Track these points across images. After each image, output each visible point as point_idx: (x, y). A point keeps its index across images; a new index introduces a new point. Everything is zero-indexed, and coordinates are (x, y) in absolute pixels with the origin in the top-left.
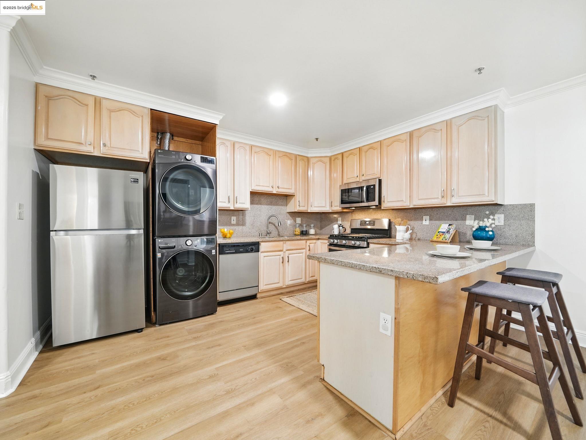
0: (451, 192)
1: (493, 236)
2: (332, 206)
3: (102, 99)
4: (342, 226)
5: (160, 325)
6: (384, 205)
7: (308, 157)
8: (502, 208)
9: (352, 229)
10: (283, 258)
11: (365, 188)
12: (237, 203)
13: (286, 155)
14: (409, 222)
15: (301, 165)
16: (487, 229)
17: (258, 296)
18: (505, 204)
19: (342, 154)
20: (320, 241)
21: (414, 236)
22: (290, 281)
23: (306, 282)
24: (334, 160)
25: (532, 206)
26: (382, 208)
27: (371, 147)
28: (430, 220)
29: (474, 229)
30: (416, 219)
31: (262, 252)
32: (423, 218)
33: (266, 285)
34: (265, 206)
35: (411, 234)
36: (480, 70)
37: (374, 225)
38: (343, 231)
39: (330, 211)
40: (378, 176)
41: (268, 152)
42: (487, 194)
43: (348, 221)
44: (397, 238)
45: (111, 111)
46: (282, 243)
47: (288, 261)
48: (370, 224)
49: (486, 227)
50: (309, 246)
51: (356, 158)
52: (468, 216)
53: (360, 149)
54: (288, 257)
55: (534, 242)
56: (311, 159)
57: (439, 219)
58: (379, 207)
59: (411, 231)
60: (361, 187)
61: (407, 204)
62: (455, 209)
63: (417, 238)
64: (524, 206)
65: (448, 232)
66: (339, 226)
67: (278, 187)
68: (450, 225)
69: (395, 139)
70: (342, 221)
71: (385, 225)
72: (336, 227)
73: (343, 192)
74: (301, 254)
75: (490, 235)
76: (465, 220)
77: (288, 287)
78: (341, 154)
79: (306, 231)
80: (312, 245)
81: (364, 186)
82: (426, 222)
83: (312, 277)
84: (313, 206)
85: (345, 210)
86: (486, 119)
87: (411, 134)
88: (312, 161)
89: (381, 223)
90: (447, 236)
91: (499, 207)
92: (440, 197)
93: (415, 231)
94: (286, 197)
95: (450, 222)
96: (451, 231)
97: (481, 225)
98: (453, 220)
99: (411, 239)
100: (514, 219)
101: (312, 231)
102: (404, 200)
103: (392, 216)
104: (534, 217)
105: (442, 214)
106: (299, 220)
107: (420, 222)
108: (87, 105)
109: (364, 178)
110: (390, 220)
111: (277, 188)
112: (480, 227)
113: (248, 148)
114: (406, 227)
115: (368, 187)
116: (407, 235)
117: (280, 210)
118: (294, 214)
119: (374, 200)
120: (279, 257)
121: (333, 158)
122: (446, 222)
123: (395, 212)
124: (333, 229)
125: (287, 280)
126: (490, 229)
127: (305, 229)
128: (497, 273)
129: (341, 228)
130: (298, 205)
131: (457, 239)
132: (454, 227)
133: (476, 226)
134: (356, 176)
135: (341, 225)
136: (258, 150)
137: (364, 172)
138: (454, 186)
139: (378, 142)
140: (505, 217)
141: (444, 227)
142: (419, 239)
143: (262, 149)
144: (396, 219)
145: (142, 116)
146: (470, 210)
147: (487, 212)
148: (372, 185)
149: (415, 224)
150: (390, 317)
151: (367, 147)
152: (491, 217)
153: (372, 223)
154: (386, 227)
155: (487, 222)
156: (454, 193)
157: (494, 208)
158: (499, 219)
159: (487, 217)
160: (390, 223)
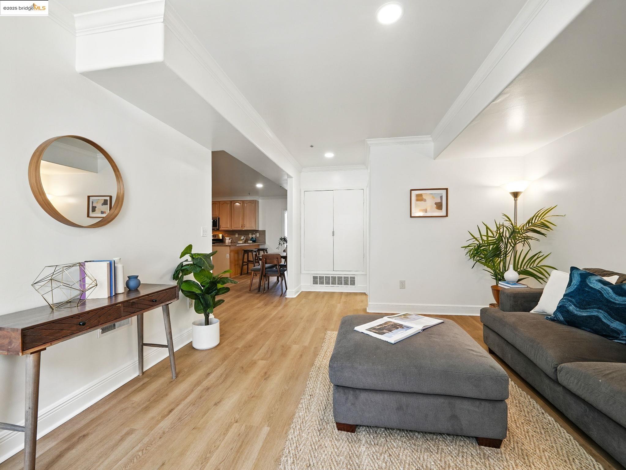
6: (221, 229)
8: (258, 231)
14: (230, 236)
21: (232, 242)
25: (265, 231)
28: (238, 235)
30: (233, 235)
32: (235, 234)
37: (215, 237)
40: (218, 216)
42: (253, 227)
44: (226, 243)
52: (250, 234)
57: (241, 235)
58: (218, 230)
59: (231, 239)
61: (230, 229)
62: (246, 231)
64: (263, 231)
65: (244, 239)
69: (225, 202)
75: (254, 239)
82: (236, 236)
87: (232, 201)
89: (219, 236)
93: (233, 239)
98: (245, 235)
99: (231, 242)
100: (261, 234)
102: (229, 227)
105: (242, 233)
110: (223, 235)
114: (229, 238)
116: (230, 241)
119: (217, 226)
122: (243, 236)
123: (224, 232)
131: (246, 241)
132: (245, 237)
133: (251, 237)
138: (245, 224)
139: (218, 201)
142: (234, 242)
144: (225, 234)
146: (250, 232)
148: (216, 220)
149: (233, 237)
154: (221, 238)
155: (254, 236)
156: (245, 226)
157: (256, 231)
158: (258, 235)
159: (254, 234)
160: (223, 236)
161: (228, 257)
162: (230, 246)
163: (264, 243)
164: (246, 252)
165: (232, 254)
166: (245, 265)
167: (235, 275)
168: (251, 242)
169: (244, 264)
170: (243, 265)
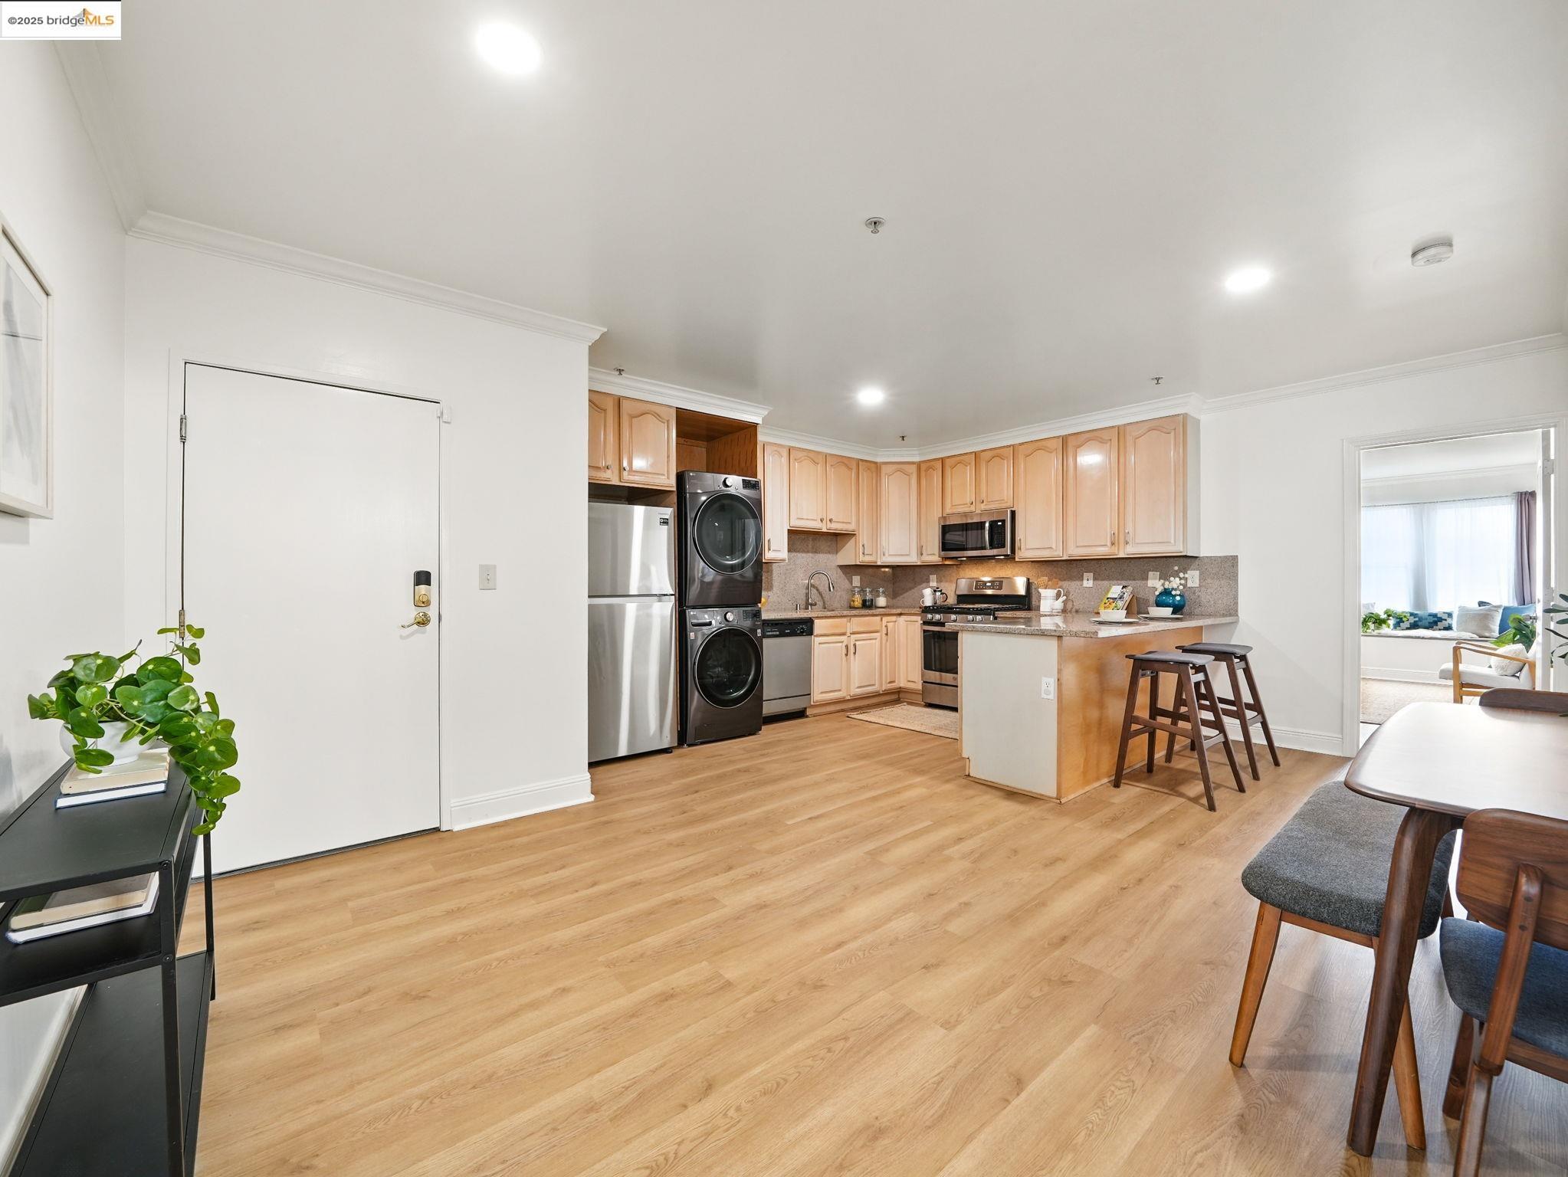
0: (1125, 537)
1: (1182, 603)
2: (922, 554)
3: (621, 399)
4: (941, 591)
5: (690, 745)
6: (1021, 554)
7: (876, 463)
8: (1197, 562)
9: (959, 596)
10: (847, 646)
11: (987, 525)
12: (769, 549)
13: (844, 461)
14: (1060, 583)
15: (864, 476)
16: (1173, 593)
17: (808, 712)
18: (1202, 555)
19: (943, 460)
20: (903, 619)
21: (1069, 606)
22: (858, 687)
23: (881, 692)
24: (926, 470)
25: (1235, 558)
26: (1017, 559)
27: (997, 454)
28: (1094, 580)
29: (1157, 593)
30: (1071, 578)
31: (817, 636)
32: (1082, 576)
33: (822, 693)
34: (804, 555)
35: (1065, 602)
36: (1158, 379)
37: (1000, 588)
38: (942, 600)
39: (919, 564)
40: (1010, 504)
41: (814, 457)
42: (1172, 541)
43: (951, 581)
44: (1042, 609)
45: (632, 417)
46: (845, 620)
47: (855, 653)
48: (992, 587)
49: (1173, 589)
50: (886, 626)
51: (969, 472)
52: (1151, 574)
53: (976, 454)
54: (855, 645)
55: (1237, 611)
56: (883, 467)
57: (1109, 578)
58: (1010, 558)
59: (1065, 597)
60: (981, 522)
61: (1058, 553)
62: (1132, 562)
63: (1074, 610)
64: (1226, 559)
65: (1121, 598)
66: (935, 591)
67: (831, 520)
68: (1124, 587)
69: (1038, 446)
70: (939, 581)
71: (1020, 587)
72: (928, 592)
73: (946, 529)
74: (874, 641)
75: (1178, 601)
76: (1147, 579)
77: (854, 699)
78: (940, 461)
79: (872, 600)
80: (890, 625)
81: (985, 522)
82: (1088, 583)
83: (890, 682)
84: (887, 554)
85: (947, 563)
86: (1173, 433)
87: (1065, 440)
88: (885, 469)
89: (1013, 585)
90: (1120, 603)
91: (1193, 560)
92: (1109, 544)
93: (1071, 597)
94: (836, 539)
95: (1124, 583)
96: (1125, 596)
97: (1166, 587)
98: (1130, 580)
99: (1064, 611)
100: (1213, 578)
101: (882, 601)
102: (1054, 547)
103: (1032, 573)
104: (1237, 575)
105: (1113, 570)
106: (856, 580)
107: (1078, 583)
108: (605, 410)
109: (983, 507)
110: (1028, 579)
111: (828, 522)
112: (1165, 589)
113: (785, 453)
114: (1056, 591)
115: (993, 524)
116: (1059, 604)
117: (825, 561)
118: (849, 570)
119: (1003, 546)
120: (841, 644)
121: (923, 467)
122: (1119, 582)
123: (1037, 565)
124: (923, 596)
125: (852, 687)
126: (1178, 592)
127: (869, 597)
128: (1176, 648)
129: (938, 594)
130: (861, 553)
131: (1135, 608)
132: (1130, 589)
133: (1160, 589)
134: (968, 501)
135: (938, 588)
136: (800, 454)
137: (983, 496)
138: (1129, 528)
139: (1010, 446)
140: (1200, 575)
141: (1115, 590)
142: (1077, 611)
143: (805, 454)
144: (1038, 577)
145: (668, 421)
146: (1154, 564)
147: (1176, 568)
148: (999, 521)
149: (1072, 586)
150: (1053, 680)
151: (990, 454)
152: (1181, 575)
153: (997, 583)
154: (1022, 591)
155: (1175, 583)
156: (1130, 538)
157: (1186, 561)
158: (1193, 578)
159: (1176, 575)
160: (1029, 585)
161: (1047, 693)
162: (1060, 637)
163: (1228, 620)
164: (1144, 666)
165: (1071, 672)
166: (1138, 733)
167: (1087, 783)
168: (1167, 612)
169: (1135, 727)
170: (1126, 735)
